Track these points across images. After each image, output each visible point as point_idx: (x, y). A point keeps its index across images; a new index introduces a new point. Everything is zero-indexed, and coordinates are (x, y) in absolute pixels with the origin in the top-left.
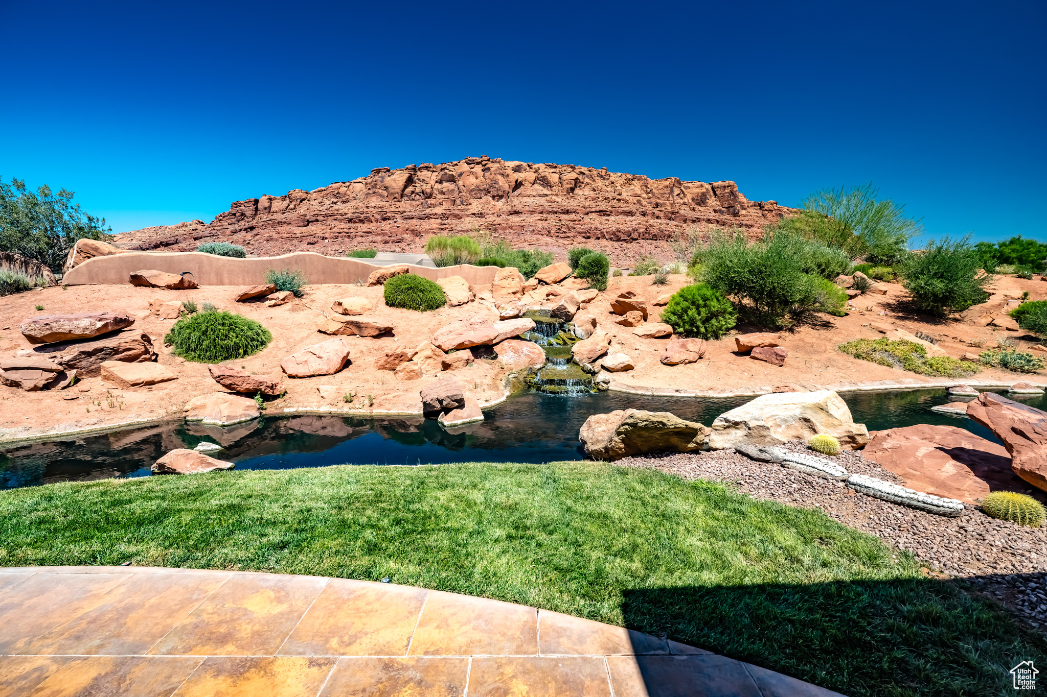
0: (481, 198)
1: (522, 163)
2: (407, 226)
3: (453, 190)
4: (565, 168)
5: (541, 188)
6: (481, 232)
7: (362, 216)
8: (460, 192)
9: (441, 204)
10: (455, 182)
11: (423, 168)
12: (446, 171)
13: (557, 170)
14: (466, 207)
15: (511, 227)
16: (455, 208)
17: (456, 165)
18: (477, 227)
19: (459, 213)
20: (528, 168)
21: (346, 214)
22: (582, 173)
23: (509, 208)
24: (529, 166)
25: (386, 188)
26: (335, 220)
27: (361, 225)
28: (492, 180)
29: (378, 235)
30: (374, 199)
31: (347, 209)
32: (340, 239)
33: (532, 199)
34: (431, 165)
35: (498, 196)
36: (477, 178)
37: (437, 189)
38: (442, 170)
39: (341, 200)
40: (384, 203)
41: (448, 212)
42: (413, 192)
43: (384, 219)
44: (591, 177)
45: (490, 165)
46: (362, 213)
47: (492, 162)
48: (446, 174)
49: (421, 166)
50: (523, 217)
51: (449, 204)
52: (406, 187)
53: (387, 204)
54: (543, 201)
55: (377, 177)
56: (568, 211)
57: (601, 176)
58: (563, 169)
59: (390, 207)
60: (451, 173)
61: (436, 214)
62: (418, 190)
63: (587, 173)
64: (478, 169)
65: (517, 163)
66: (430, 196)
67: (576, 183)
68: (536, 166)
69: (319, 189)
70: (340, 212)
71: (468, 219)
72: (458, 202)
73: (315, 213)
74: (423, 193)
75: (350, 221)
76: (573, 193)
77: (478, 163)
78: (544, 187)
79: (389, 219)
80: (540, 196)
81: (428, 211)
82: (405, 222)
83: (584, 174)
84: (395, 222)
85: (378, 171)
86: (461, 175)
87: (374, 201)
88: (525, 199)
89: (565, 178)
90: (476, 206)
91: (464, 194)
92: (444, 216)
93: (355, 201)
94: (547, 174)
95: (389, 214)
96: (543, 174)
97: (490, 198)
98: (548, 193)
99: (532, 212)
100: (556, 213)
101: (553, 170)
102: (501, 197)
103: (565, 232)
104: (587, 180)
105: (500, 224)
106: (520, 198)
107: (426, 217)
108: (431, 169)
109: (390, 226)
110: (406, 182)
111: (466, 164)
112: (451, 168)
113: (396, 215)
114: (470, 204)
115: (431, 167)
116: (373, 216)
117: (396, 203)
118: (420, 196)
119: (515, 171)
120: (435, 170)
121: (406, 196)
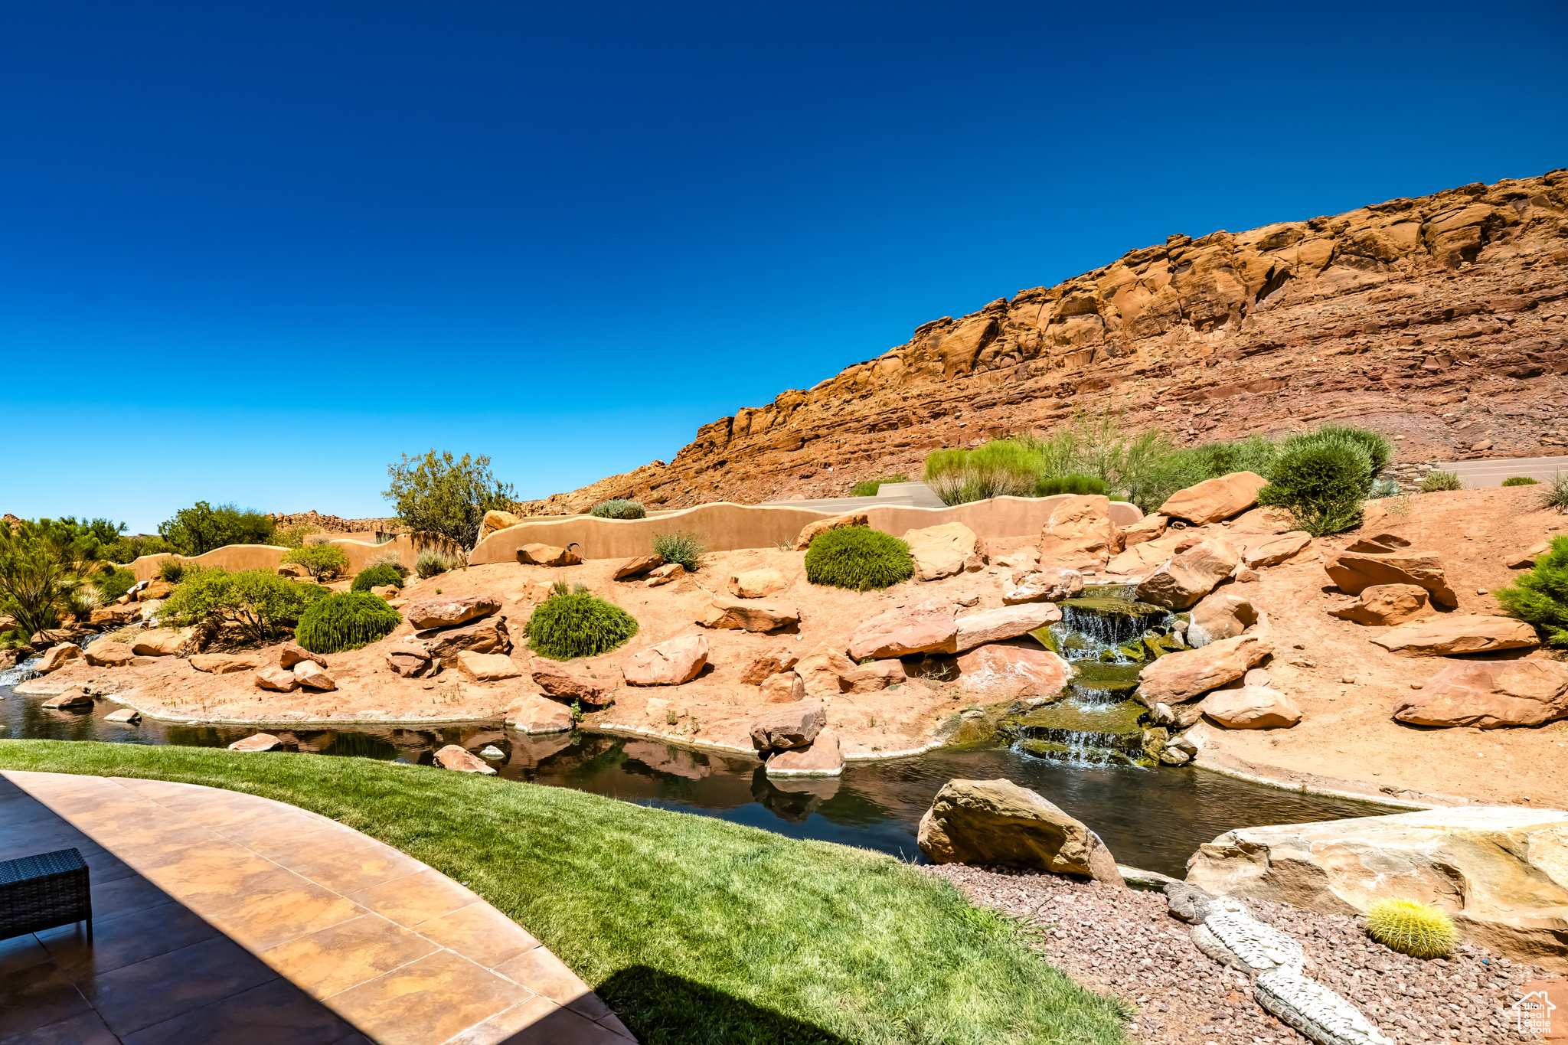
0: (1163, 333)
1: (1291, 225)
2: (981, 422)
3: (1091, 330)
4: (1444, 199)
5: (1354, 271)
6: (1159, 408)
7: (894, 416)
8: (1107, 331)
9: (1060, 365)
10: (1095, 311)
11: (1022, 300)
12: (1075, 294)
13: (1415, 213)
14: (1122, 361)
15: (1247, 387)
16: (1094, 367)
17: (1102, 274)
18: (1148, 399)
19: (1103, 375)
20: (1308, 233)
21: (865, 418)
23: (1244, 341)
24: (1313, 226)
25: (943, 356)
26: (847, 430)
27: (891, 432)
28: (1194, 286)
29: (923, 446)
30: (918, 381)
31: (868, 409)
32: (853, 463)
33: (1320, 306)
34: (1040, 291)
35: (1213, 318)
36: (1153, 290)
37: (1053, 337)
38: (1065, 293)
39: (858, 394)
40: (937, 386)
41: (1076, 379)
42: (997, 353)
43: (936, 416)
45: (1191, 252)
46: (895, 411)
47: (1199, 245)
48: (1074, 299)
49: (1018, 296)
50: (1284, 356)
51: (1080, 361)
52: (982, 345)
53: (943, 386)
54: (1358, 303)
55: (925, 340)
56: (1450, 312)
58: (1437, 204)
59: (945, 390)
60: (1087, 295)
61: (1046, 388)
62: (1007, 347)
64: (1158, 271)
65: (1274, 228)
66: (1035, 353)
67: (1486, 230)
68: (1335, 221)
69: (824, 382)
70: (857, 415)
71: (1124, 387)
72: (1102, 352)
73: (815, 424)
74: (1019, 350)
75: (873, 428)
77: (1158, 258)
78: (1363, 267)
79: (945, 414)
80: (1348, 292)
81: (1029, 384)
82: (978, 414)
84: (957, 418)
85: (928, 328)
86: (1112, 292)
87: (920, 385)
88: (1297, 311)
89: (1442, 226)
90: (1147, 354)
91: (1118, 333)
92: (1067, 389)
93: (884, 392)
94: (1375, 231)
95: (945, 405)
96: (1359, 236)
97: (1188, 329)
98: (1377, 278)
99: (1315, 340)
100: (1404, 325)
101: (1400, 216)
102: (1221, 320)
103: (1435, 372)
105: (1212, 385)
106: (1281, 312)
107: (1023, 399)
108: (1040, 299)
109: (945, 427)
110: (983, 336)
111: (1125, 268)
112: (1088, 285)
113: (960, 405)
114: (1133, 352)
115: (1039, 295)
116: (914, 413)
117: (961, 381)
118: (1013, 357)
119: (1266, 250)
120: (1048, 297)
121: (984, 362)
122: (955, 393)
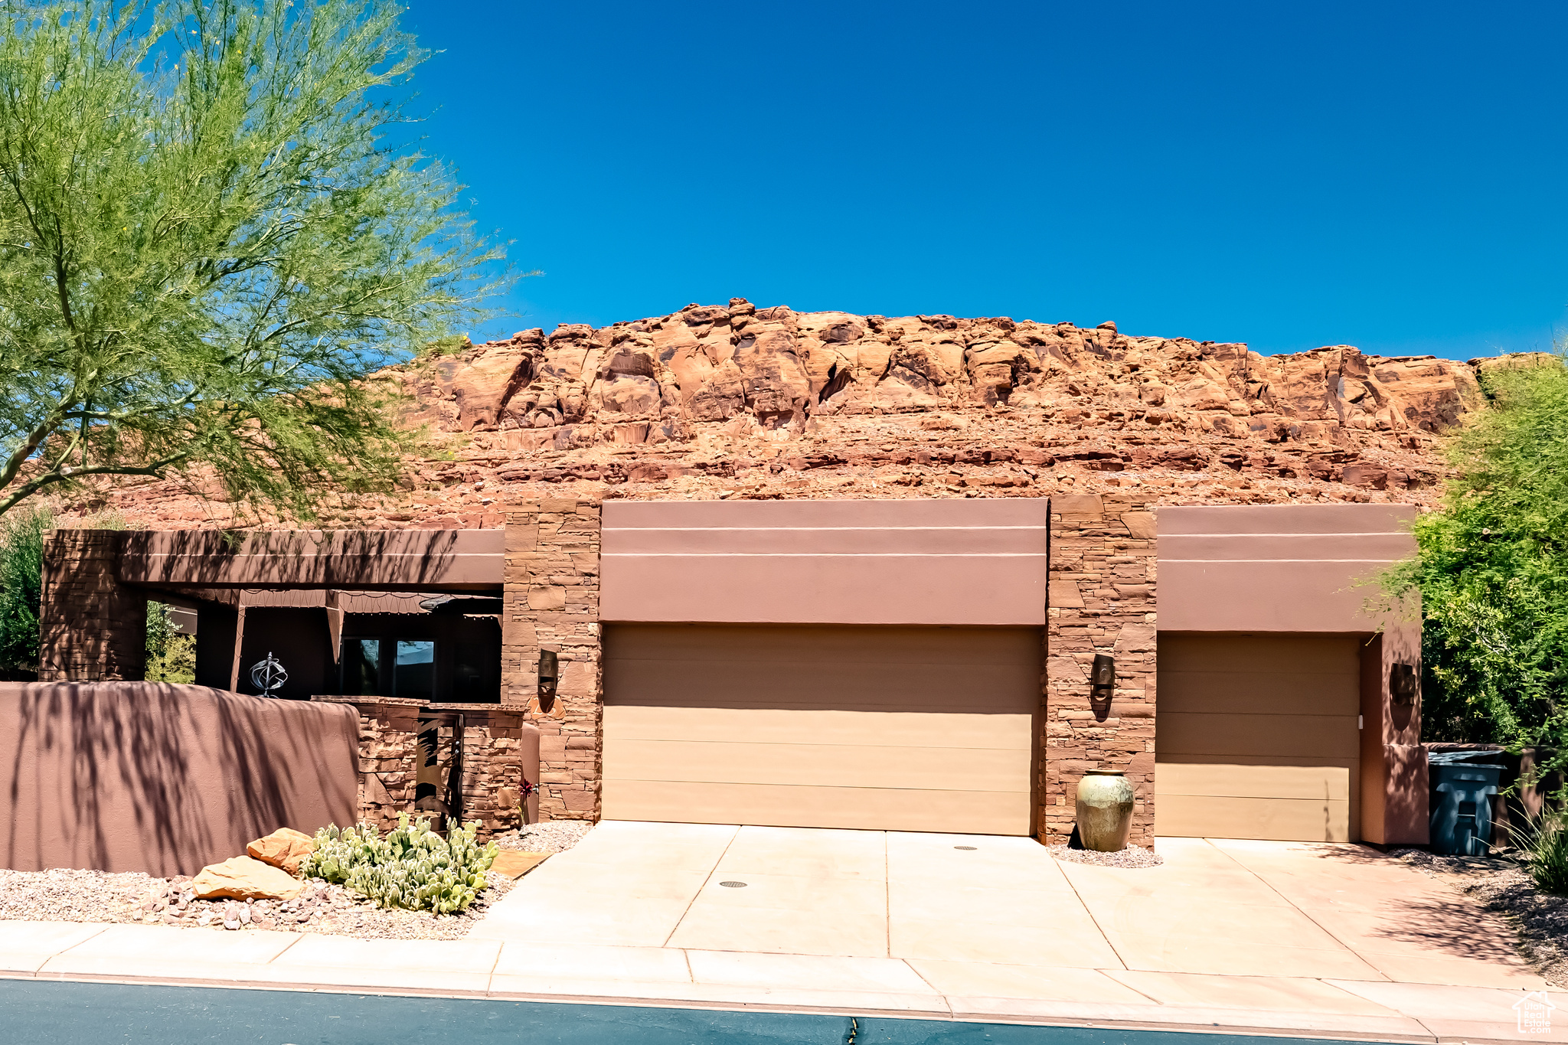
0: (725, 419)
1: (852, 317)
3: (645, 398)
4: (983, 329)
5: (908, 387)
8: (665, 404)
9: (609, 437)
10: (650, 374)
11: (563, 337)
12: (627, 345)
13: (958, 335)
14: (681, 447)
16: (649, 448)
17: (657, 327)
19: (660, 462)
20: (868, 331)
22: (1034, 341)
23: (808, 448)
24: (872, 325)
25: (457, 395)
28: (758, 368)
30: (423, 424)
33: (878, 419)
34: (585, 330)
35: (776, 412)
36: (715, 362)
37: (601, 397)
38: (616, 342)
40: (451, 437)
41: (627, 461)
42: (531, 405)
43: (448, 480)
44: (1066, 354)
45: (755, 325)
47: (762, 318)
48: (626, 352)
49: (559, 331)
50: (849, 473)
51: (632, 436)
52: (512, 391)
53: (458, 439)
54: (910, 425)
55: (434, 365)
56: (988, 455)
57: (1098, 349)
58: (976, 331)
59: (461, 444)
60: (641, 350)
61: (593, 467)
62: (545, 400)
63: (1052, 339)
64: (720, 337)
65: (836, 317)
66: (577, 416)
67: (1014, 371)
68: (892, 325)
71: (684, 481)
72: (658, 431)
74: (559, 407)
76: (1005, 401)
77: (720, 322)
78: (916, 385)
79: (462, 481)
80: (903, 410)
81: (571, 458)
82: (505, 488)
83: (1042, 343)
84: (478, 489)
85: (440, 349)
86: (669, 354)
88: (858, 422)
89: (981, 357)
90: (709, 443)
91: (676, 409)
92: (616, 473)
94: (925, 346)
95: (461, 468)
96: (913, 348)
97: (752, 420)
98: (928, 401)
99: (876, 460)
100: (951, 461)
101: (947, 335)
102: (785, 416)
104: (1051, 362)
106: (841, 419)
107: (564, 476)
108: (585, 341)
109: (462, 500)
110: (513, 377)
111: (684, 325)
112: (642, 337)
113: (481, 470)
114: (693, 437)
115: (584, 336)
116: (417, 473)
117: (483, 435)
118: (550, 414)
119: (829, 342)
120: (595, 342)
121: (513, 415)
122: (474, 452)
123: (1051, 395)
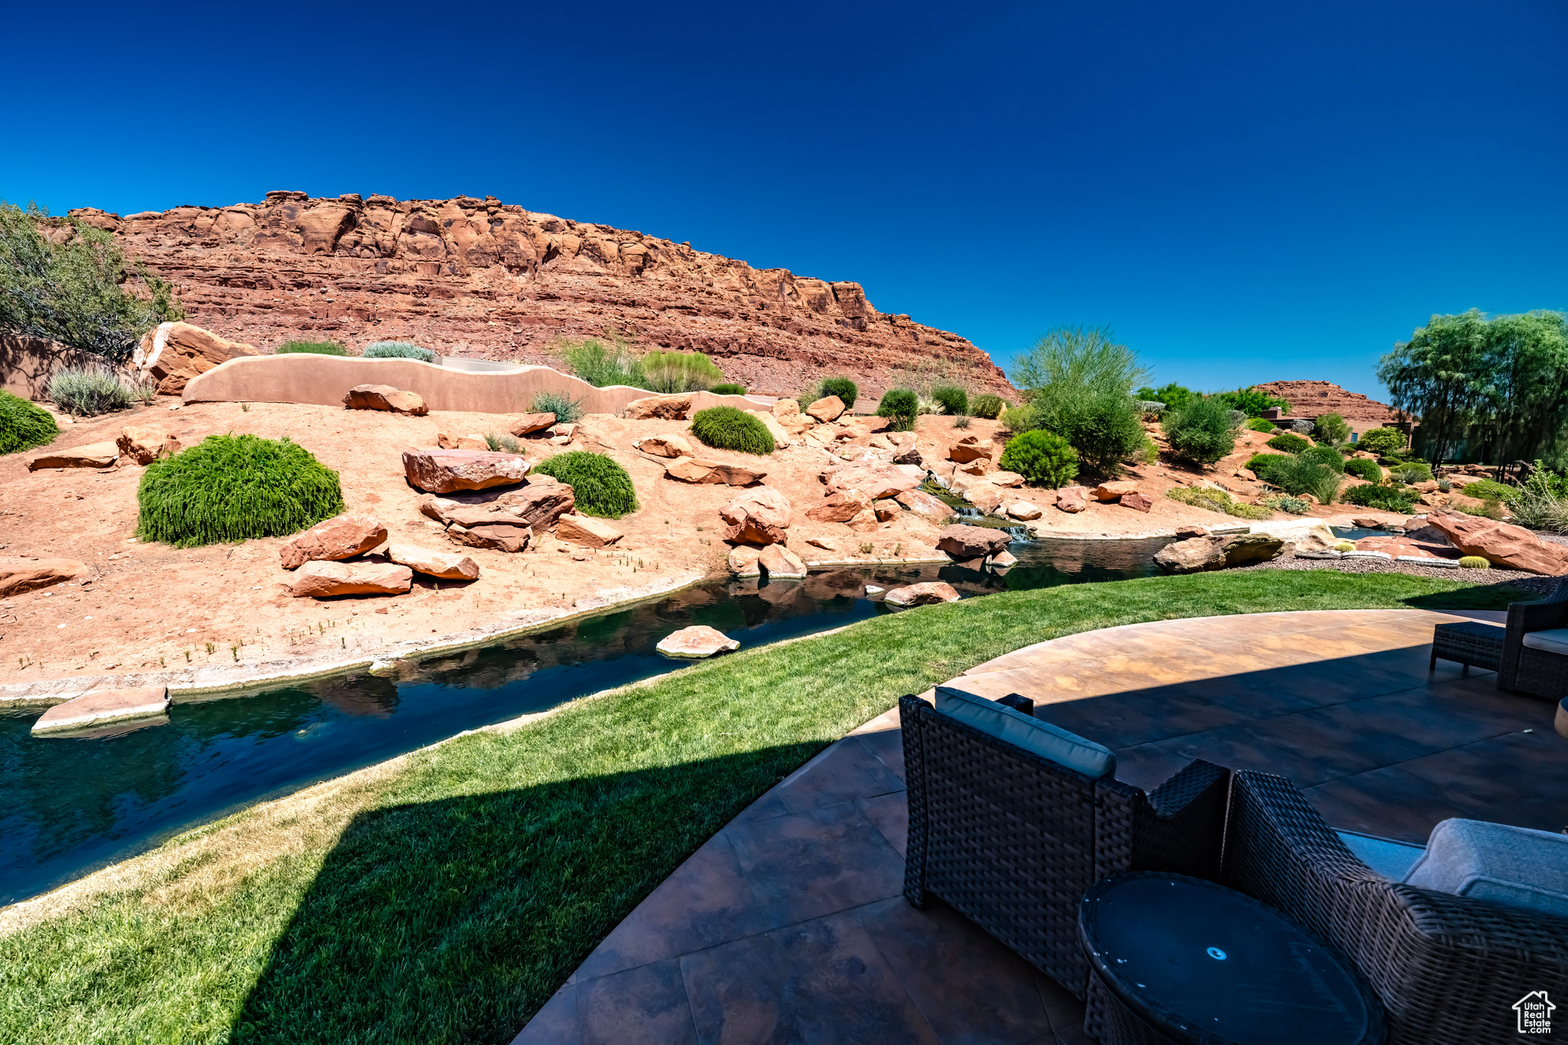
0: (487, 267)
1: (558, 219)
2: (348, 302)
3: (435, 248)
4: (628, 236)
5: (590, 262)
6: (490, 323)
7: (251, 275)
8: (449, 253)
9: (413, 269)
10: (438, 234)
11: (376, 202)
12: (421, 214)
13: (615, 237)
14: (461, 280)
15: (542, 320)
16: (441, 279)
17: (440, 206)
18: (482, 314)
19: (449, 288)
20: (567, 228)
21: (213, 268)
22: (653, 246)
23: (538, 289)
24: (569, 225)
25: (301, 230)
26: (191, 276)
27: (249, 291)
28: (506, 239)
29: (288, 312)
30: (275, 246)
31: (219, 259)
32: (202, 314)
33: (576, 277)
34: (391, 200)
35: (518, 266)
36: (479, 232)
37: (406, 244)
38: (413, 211)
39: (199, 240)
40: (298, 257)
41: (427, 285)
42: (356, 243)
43: (300, 286)
44: (667, 254)
45: (502, 214)
46: (251, 269)
47: (506, 210)
48: (421, 218)
49: (372, 198)
50: (562, 305)
51: (429, 270)
52: (341, 232)
53: (304, 259)
54: (593, 282)
55: (279, 207)
56: (634, 302)
57: (682, 255)
58: (624, 236)
59: (311, 265)
60: (430, 218)
61: (404, 286)
62: (366, 240)
63: (662, 247)
64: (481, 218)
65: (549, 217)
66: (392, 254)
67: (644, 260)
68: (581, 226)
69: (147, 213)
70: (201, 263)
71: (465, 300)
72: (446, 269)
73: (141, 259)
74: (377, 246)
75: (224, 281)
76: (640, 275)
77: (481, 209)
78: (595, 261)
79: (309, 286)
80: (588, 274)
81: (389, 279)
82: (343, 293)
83: (657, 248)
84: (323, 293)
85: (283, 197)
86: (449, 223)
87: (275, 251)
88: (564, 277)
89: (627, 251)
90: (478, 279)
91: (458, 258)
92: (420, 291)
93: (233, 246)
94: (599, 241)
95: (309, 278)
96: (592, 241)
97: (504, 269)
98: (602, 271)
99: (576, 299)
100: (616, 303)
101: (609, 236)
102: (523, 269)
103: (631, 335)
104: (661, 258)
105: (523, 314)
106: (555, 274)
107: (385, 290)
108: (392, 207)
109: (311, 298)
110: (342, 223)
111: (458, 207)
112: (430, 210)
113: (324, 281)
114: (468, 275)
115: (391, 204)
116: (274, 277)
117: (322, 258)
118: (371, 250)
119: (546, 230)
120: (399, 209)
121: (344, 248)
122: (317, 269)
123: (662, 275)
